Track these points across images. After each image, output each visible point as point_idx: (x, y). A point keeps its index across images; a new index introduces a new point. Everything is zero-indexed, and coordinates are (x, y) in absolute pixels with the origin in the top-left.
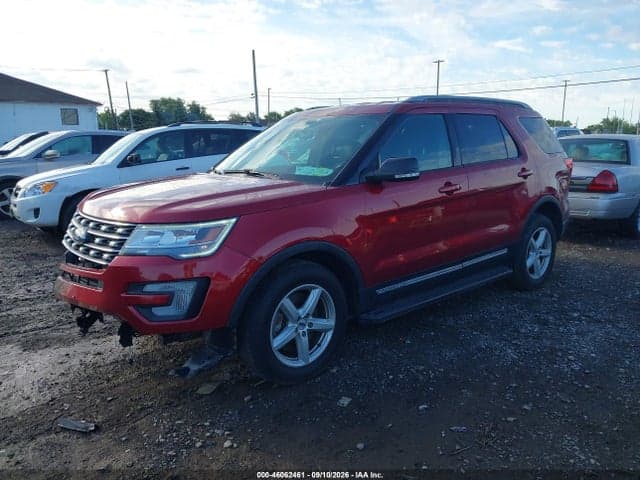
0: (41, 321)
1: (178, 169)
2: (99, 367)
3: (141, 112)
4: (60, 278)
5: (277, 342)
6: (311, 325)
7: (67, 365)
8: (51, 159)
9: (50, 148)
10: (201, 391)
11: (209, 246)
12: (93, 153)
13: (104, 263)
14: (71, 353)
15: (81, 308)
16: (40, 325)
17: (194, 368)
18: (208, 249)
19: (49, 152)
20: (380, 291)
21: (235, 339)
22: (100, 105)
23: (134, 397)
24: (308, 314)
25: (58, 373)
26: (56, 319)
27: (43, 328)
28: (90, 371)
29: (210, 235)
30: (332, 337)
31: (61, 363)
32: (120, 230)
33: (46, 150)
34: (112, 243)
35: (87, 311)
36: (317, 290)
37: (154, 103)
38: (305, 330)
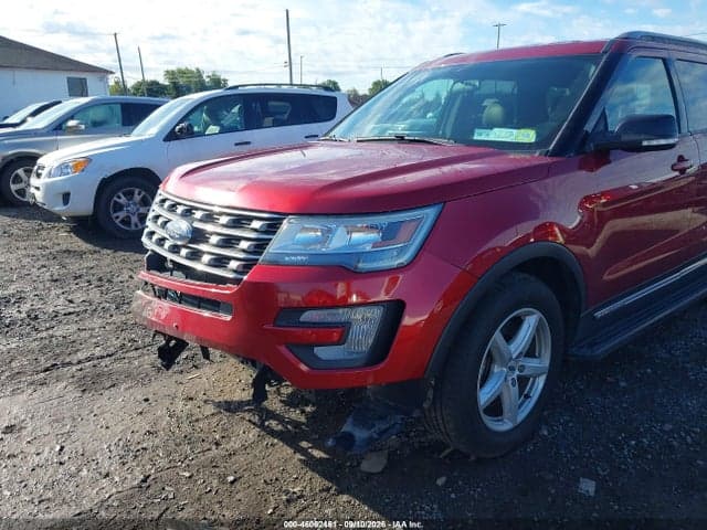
0: (97, 345)
1: (237, 144)
2: (197, 420)
3: (154, 83)
4: (140, 292)
5: (485, 396)
6: (522, 368)
7: (150, 417)
8: (75, 131)
9: (72, 118)
10: (365, 466)
11: (401, 251)
12: (124, 124)
13: (231, 275)
14: (150, 396)
15: (164, 335)
16: (98, 352)
17: (361, 434)
18: (398, 256)
19: (71, 123)
20: (599, 314)
21: (430, 394)
22: (112, 73)
23: (268, 476)
24: (521, 353)
25: (144, 432)
26: (118, 343)
27: (102, 357)
28: (186, 428)
29: (403, 234)
30: (545, 385)
31: (141, 413)
32: (256, 224)
33: (67, 120)
34: (244, 245)
35: (171, 338)
36: (535, 316)
37: (170, 74)
38: (515, 376)
